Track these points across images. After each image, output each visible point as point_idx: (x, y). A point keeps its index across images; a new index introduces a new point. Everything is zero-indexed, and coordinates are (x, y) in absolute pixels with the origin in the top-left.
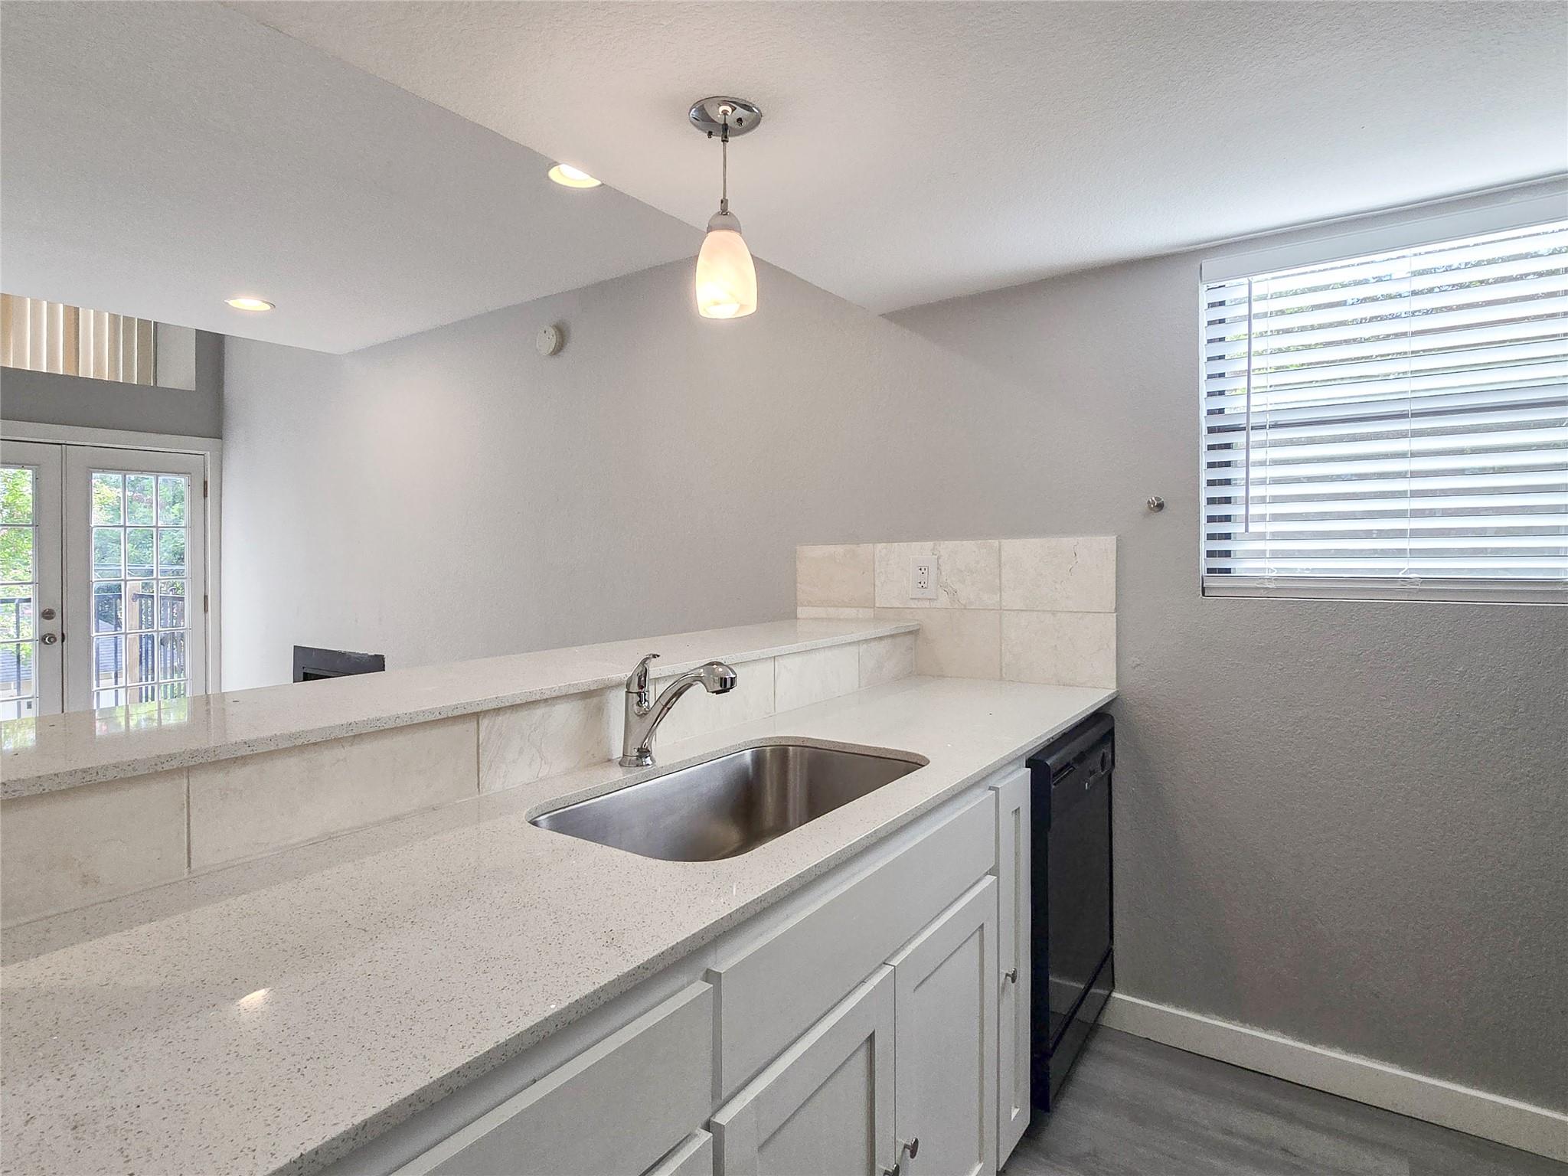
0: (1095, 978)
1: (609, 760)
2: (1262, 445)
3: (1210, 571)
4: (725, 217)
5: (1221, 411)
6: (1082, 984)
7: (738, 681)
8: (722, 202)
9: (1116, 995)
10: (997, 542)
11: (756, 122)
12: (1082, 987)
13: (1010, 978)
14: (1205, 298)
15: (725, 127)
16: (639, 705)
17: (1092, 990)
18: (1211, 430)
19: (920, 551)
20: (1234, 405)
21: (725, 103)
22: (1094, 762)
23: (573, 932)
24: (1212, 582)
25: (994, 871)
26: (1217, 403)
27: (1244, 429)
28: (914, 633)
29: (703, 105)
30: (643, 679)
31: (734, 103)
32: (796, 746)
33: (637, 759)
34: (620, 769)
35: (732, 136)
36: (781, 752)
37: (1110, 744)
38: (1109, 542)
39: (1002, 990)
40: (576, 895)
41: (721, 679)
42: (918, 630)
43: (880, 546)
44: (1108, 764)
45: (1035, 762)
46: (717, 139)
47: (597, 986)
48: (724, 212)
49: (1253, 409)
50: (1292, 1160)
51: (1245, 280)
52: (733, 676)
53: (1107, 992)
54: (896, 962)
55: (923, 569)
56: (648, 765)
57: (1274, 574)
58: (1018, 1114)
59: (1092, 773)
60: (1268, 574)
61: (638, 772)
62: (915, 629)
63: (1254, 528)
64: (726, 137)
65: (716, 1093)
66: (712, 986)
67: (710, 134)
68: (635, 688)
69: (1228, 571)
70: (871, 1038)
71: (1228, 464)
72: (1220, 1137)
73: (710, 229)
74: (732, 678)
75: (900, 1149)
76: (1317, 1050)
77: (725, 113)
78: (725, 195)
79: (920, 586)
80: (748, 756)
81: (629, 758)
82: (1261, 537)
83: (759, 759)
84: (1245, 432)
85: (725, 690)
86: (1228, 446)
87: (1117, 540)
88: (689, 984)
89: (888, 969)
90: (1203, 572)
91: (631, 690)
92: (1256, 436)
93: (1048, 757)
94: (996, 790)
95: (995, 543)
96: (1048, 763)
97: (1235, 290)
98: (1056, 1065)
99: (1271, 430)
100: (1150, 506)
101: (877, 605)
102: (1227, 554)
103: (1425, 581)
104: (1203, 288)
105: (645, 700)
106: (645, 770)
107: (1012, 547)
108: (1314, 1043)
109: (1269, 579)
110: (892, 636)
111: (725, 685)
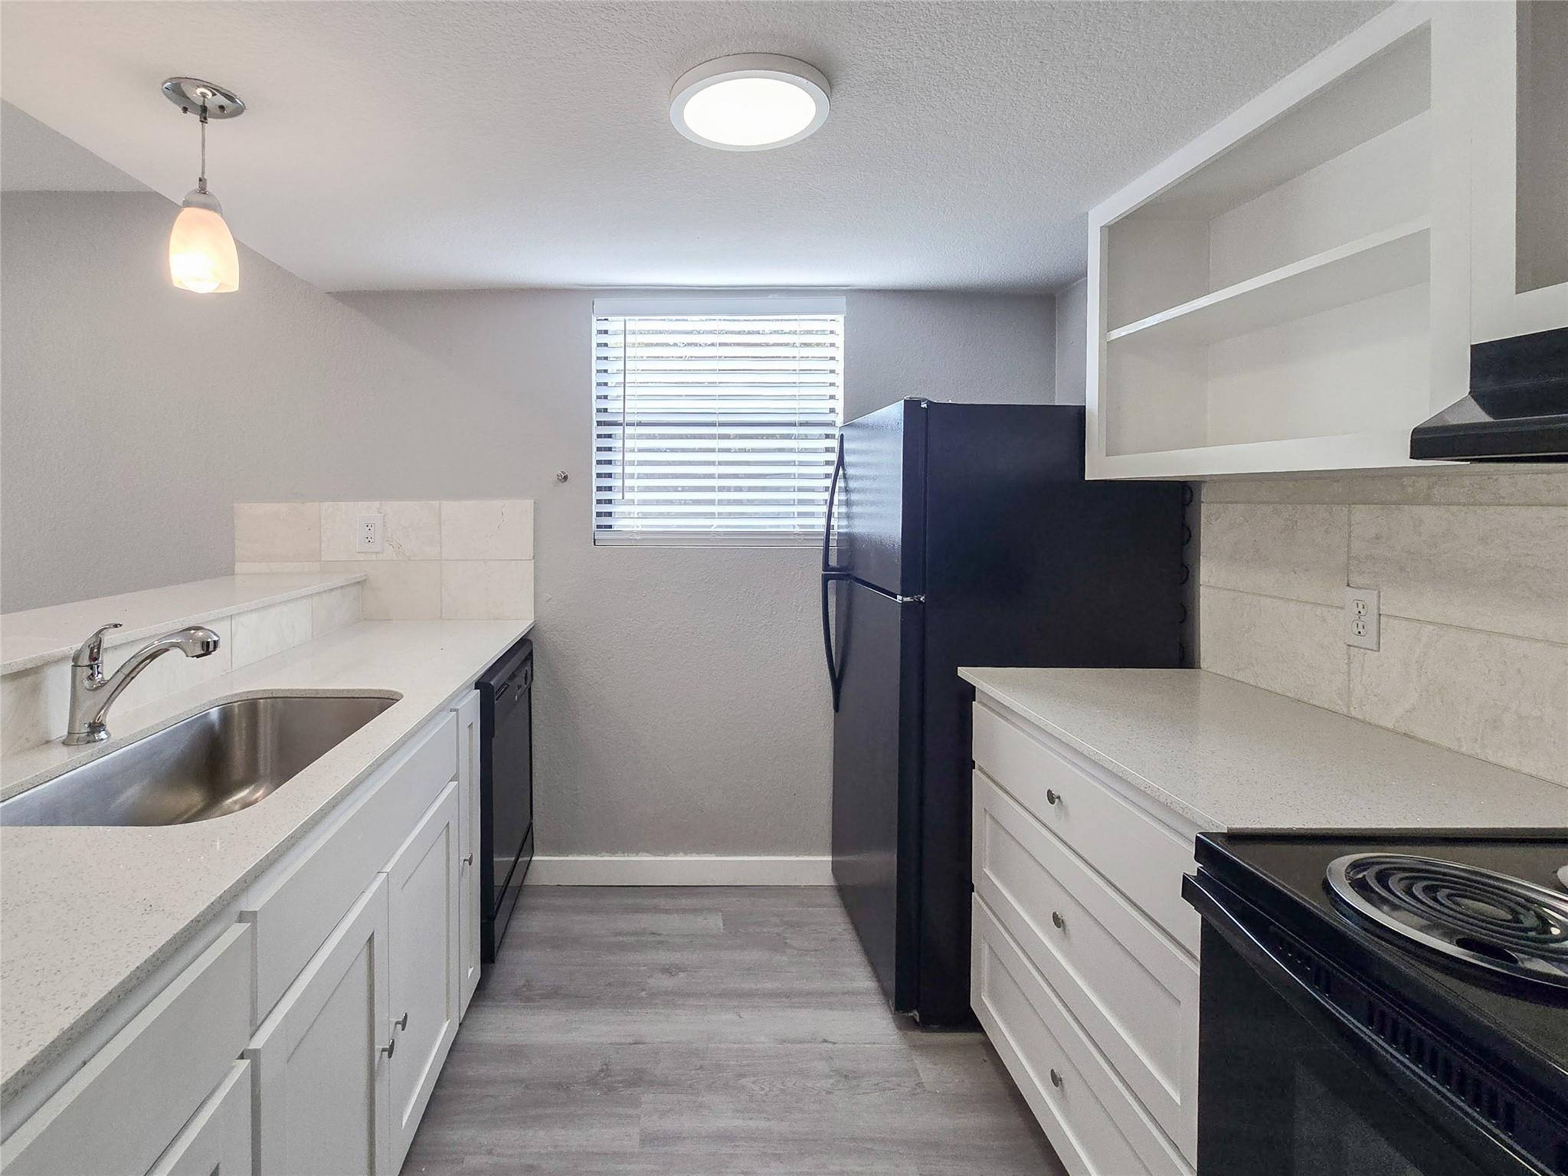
0: (520, 851)
1: (48, 742)
2: (632, 437)
3: (599, 527)
4: (202, 194)
5: (605, 410)
6: (512, 856)
7: (221, 644)
8: (200, 180)
9: (534, 858)
10: (437, 502)
11: (239, 111)
12: (514, 858)
13: (468, 862)
14: (596, 326)
15: (204, 109)
16: (90, 679)
17: (520, 860)
18: (599, 423)
19: (365, 510)
20: (614, 406)
21: (205, 87)
22: (520, 680)
23: (98, 912)
24: (601, 535)
25: (455, 778)
26: (603, 404)
27: (621, 424)
28: (360, 583)
29: (180, 83)
30: (96, 650)
31: (215, 90)
32: (266, 698)
33: (88, 735)
34: (65, 749)
35: (211, 117)
36: (252, 706)
37: (529, 664)
38: (529, 504)
39: (461, 874)
40: (81, 879)
41: (203, 643)
42: (365, 580)
43: (326, 505)
44: (529, 678)
45: (481, 684)
46: (194, 118)
47: (155, 949)
48: (203, 190)
49: (626, 411)
50: (658, 938)
51: (622, 318)
52: (216, 639)
53: (529, 859)
54: (388, 869)
55: (370, 526)
56: (102, 739)
57: (638, 529)
58: (472, 971)
59: (519, 687)
60: (635, 529)
61: (88, 750)
62: (362, 579)
63: (628, 496)
64: (205, 118)
65: (253, 1021)
66: (249, 924)
67: (185, 110)
68: (85, 660)
69: (610, 527)
70: (371, 940)
71: (610, 449)
72: (613, 939)
73: (187, 204)
74: (214, 641)
75: (392, 1026)
76: (669, 858)
77: (204, 95)
78: (203, 173)
79: (367, 540)
80: (214, 714)
81: (78, 735)
82: (632, 502)
83: (226, 715)
84: (622, 427)
85: (207, 653)
86: (610, 436)
87: (535, 503)
88: (225, 930)
89: (383, 876)
90: (594, 528)
91: (79, 664)
92: (629, 430)
93: (491, 679)
94: (456, 710)
95: (436, 503)
96: (492, 683)
97: (615, 324)
98: (498, 925)
99: (638, 427)
100: (558, 479)
101: (323, 559)
102: (610, 514)
103: (726, 533)
104: (594, 319)
105: (99, 673)
106: (99, 745)
107: (449, 507)
108: (666, 854)
109: (637, 533)
110: (342, 587)
111: (208, 648)
